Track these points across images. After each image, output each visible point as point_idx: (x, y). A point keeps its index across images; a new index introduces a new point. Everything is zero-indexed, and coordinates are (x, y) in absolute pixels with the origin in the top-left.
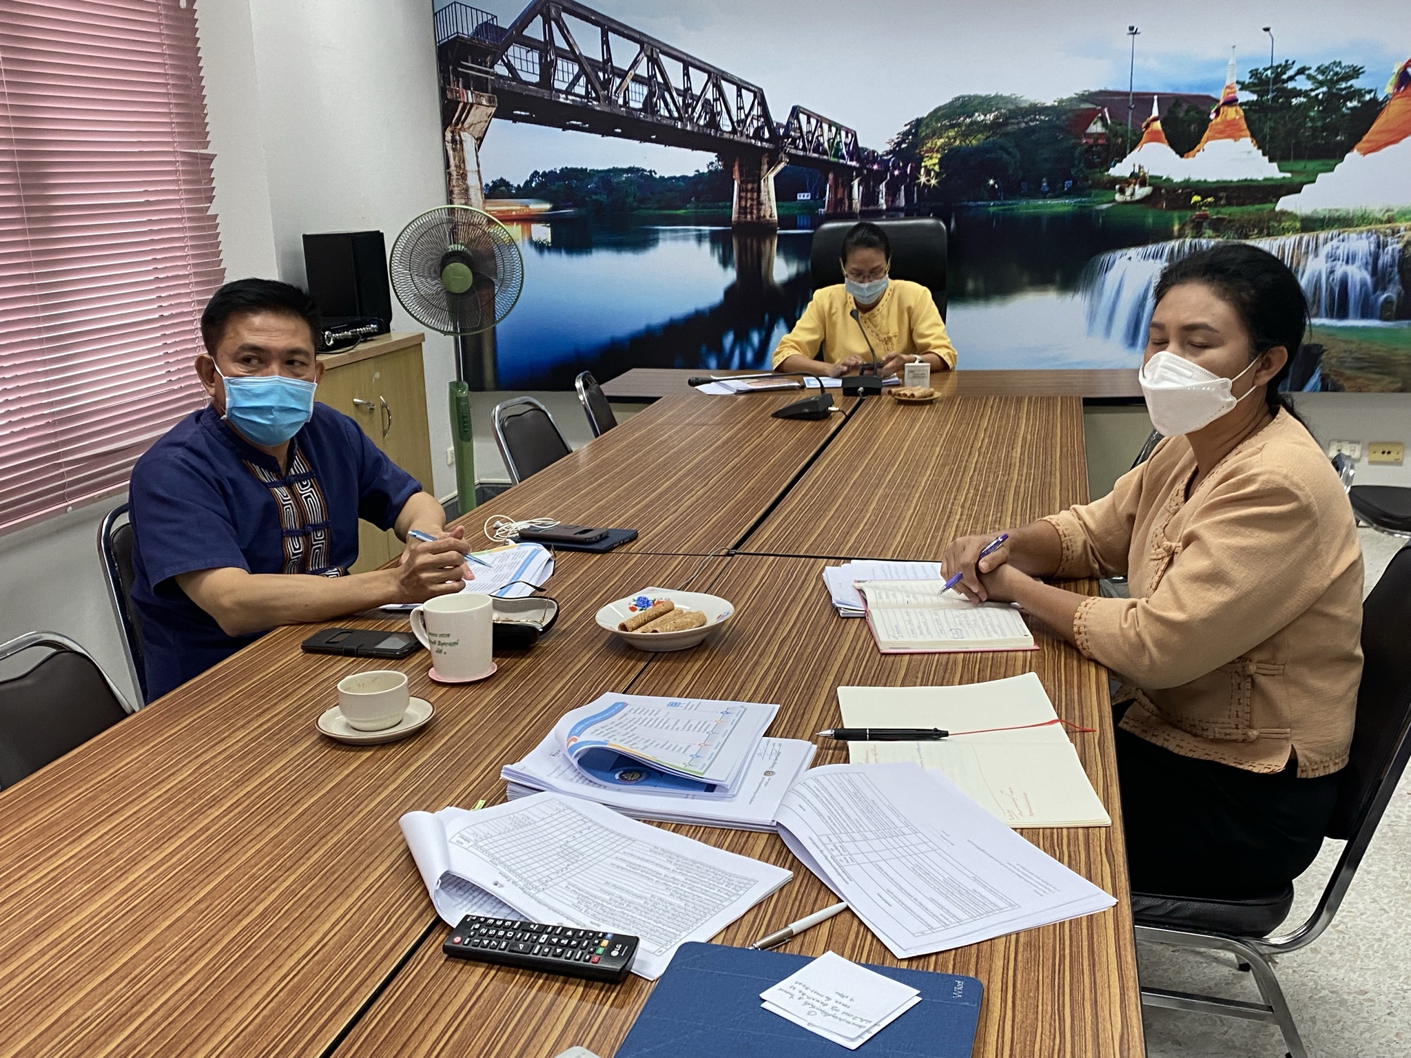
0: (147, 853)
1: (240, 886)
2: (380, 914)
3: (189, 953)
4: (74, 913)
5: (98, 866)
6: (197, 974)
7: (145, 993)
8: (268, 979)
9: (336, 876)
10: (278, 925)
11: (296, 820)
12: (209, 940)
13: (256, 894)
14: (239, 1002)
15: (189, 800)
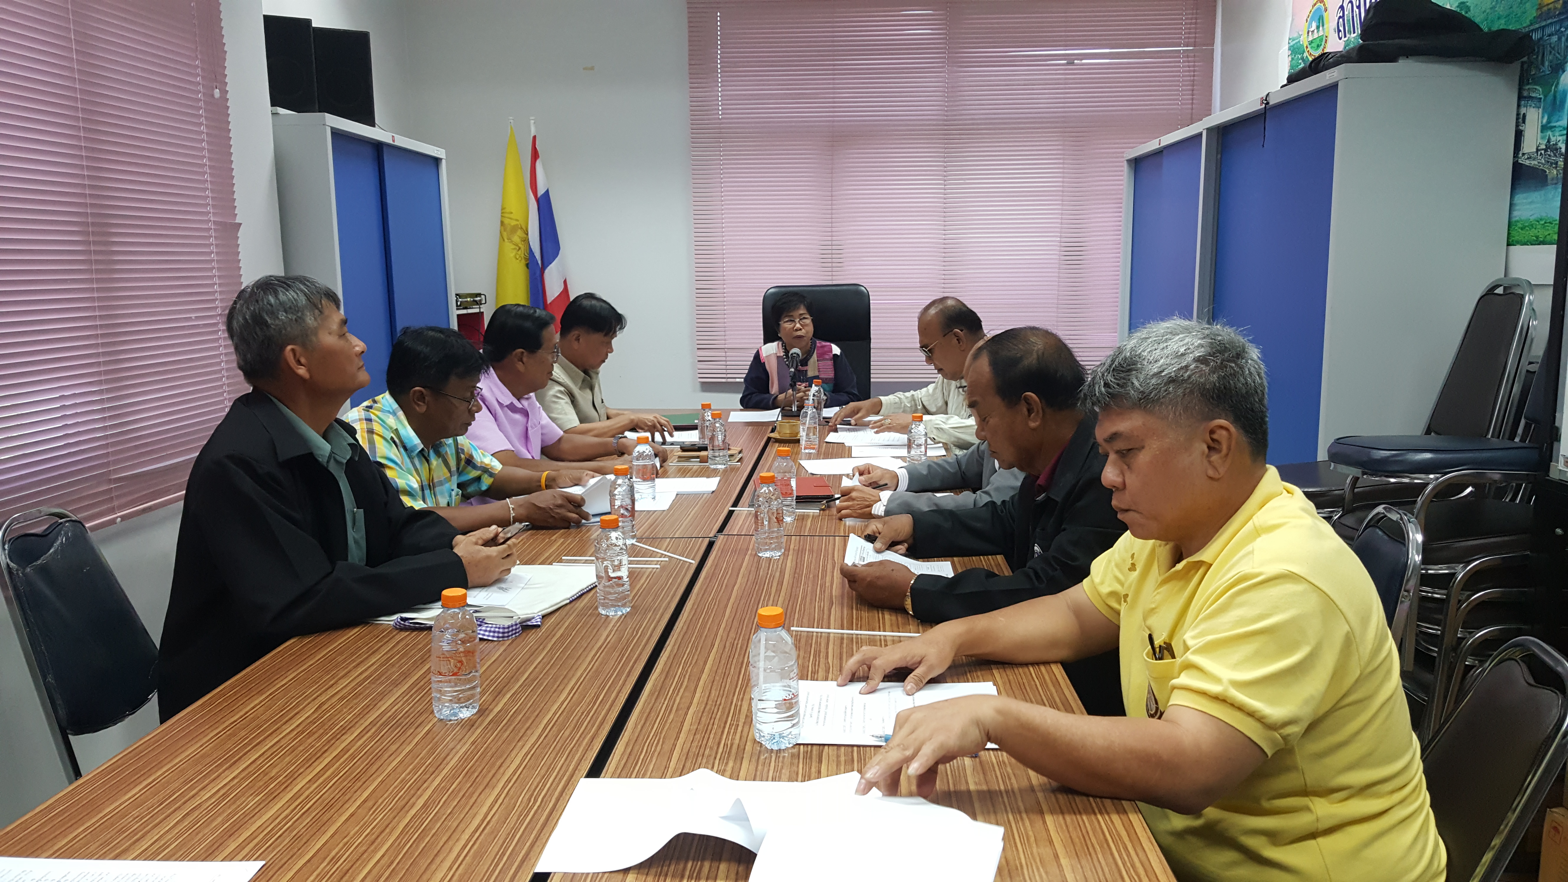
0: (302, 770)
1: (395, 787)
2: (527, 797)
3: (374, 837)
4: (255, 817)
5: (261, 783)
6: (387, 851)
7: (347, 868)
8: (451, 849)
9: (476, 774)
10: (442, 811)
11: (423, 738)
12: (387, 826)
13: (412, 792)
14: (434, 867)
15: (321, 731)
